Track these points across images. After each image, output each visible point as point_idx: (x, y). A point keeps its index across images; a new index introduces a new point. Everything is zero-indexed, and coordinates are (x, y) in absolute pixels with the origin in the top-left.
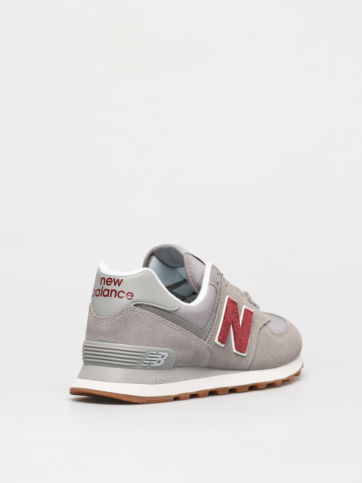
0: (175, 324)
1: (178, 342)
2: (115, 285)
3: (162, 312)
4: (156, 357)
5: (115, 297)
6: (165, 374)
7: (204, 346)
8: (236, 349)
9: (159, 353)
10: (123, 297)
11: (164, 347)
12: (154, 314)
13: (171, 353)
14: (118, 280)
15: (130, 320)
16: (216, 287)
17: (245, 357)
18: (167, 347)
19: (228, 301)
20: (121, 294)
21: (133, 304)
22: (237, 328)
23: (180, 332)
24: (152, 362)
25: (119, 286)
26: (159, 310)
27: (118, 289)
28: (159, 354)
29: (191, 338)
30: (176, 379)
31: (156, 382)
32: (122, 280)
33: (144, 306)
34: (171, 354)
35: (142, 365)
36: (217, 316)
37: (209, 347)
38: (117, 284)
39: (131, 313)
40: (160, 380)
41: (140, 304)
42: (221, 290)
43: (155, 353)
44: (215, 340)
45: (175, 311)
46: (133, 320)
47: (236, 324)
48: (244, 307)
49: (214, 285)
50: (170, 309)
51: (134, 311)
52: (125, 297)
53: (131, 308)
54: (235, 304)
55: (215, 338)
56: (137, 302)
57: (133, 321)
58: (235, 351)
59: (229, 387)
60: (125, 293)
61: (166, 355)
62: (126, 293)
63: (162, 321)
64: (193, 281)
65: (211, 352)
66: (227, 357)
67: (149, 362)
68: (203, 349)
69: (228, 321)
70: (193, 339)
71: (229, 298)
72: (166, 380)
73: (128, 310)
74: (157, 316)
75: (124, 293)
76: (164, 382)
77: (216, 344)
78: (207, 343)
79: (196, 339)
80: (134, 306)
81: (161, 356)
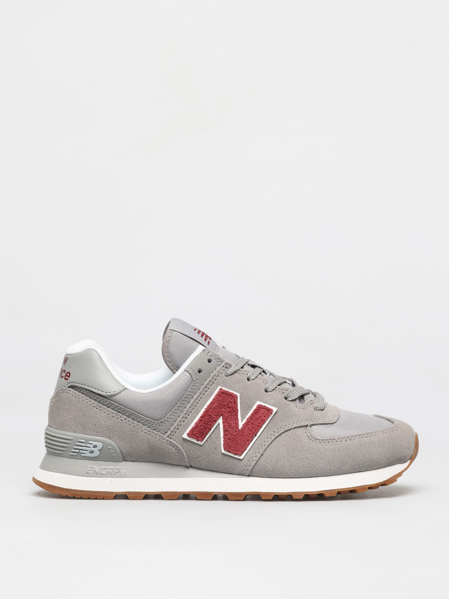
1: (118, 432)
3: (98, 396)
4: (85, 445)
7: (162, 440)
8: (225, 449)
9: (90, 442)
11: (96, 436)
12: (89, 398)
13: (108, 443)
16: (193, 375)
17: (242, 460)
18: (102, 437)
21: (69, 385)
23: (122, 421)
24: (81, 451)
25: (65, 364)
26: (94, 394)
27: (63, 368)
28: (89, 443)
29: (139, 429)
30: (123, 474)
31: (87, 474)
33: (80, 389)
35: (71, 453)
37: (171, 443)
40: (95, 473)
41: (75, 386)
43: (83, 441)
44: (182, 435)
45: (112, 396)
46: (65, 403)
48: (258, 403)
49: (191, 372)
50: (106, 394)
51: (67, 393)
54: (232, 397)
55: (183, 433)
56: (72, 383)
58: (223, 451)
59: (213, 492)
61: (100, 446)
62: (66, 372)
63: (97, 407)
65: (178, 449)
67: (78, 451)
70: (142, 431)
71: (220, 389)
72: (106, 473)
74: (92, 400)
77: (184, 439)
78: (167, 437)
79: (147, 431)
80: (69, 387)
81: (92, 446)
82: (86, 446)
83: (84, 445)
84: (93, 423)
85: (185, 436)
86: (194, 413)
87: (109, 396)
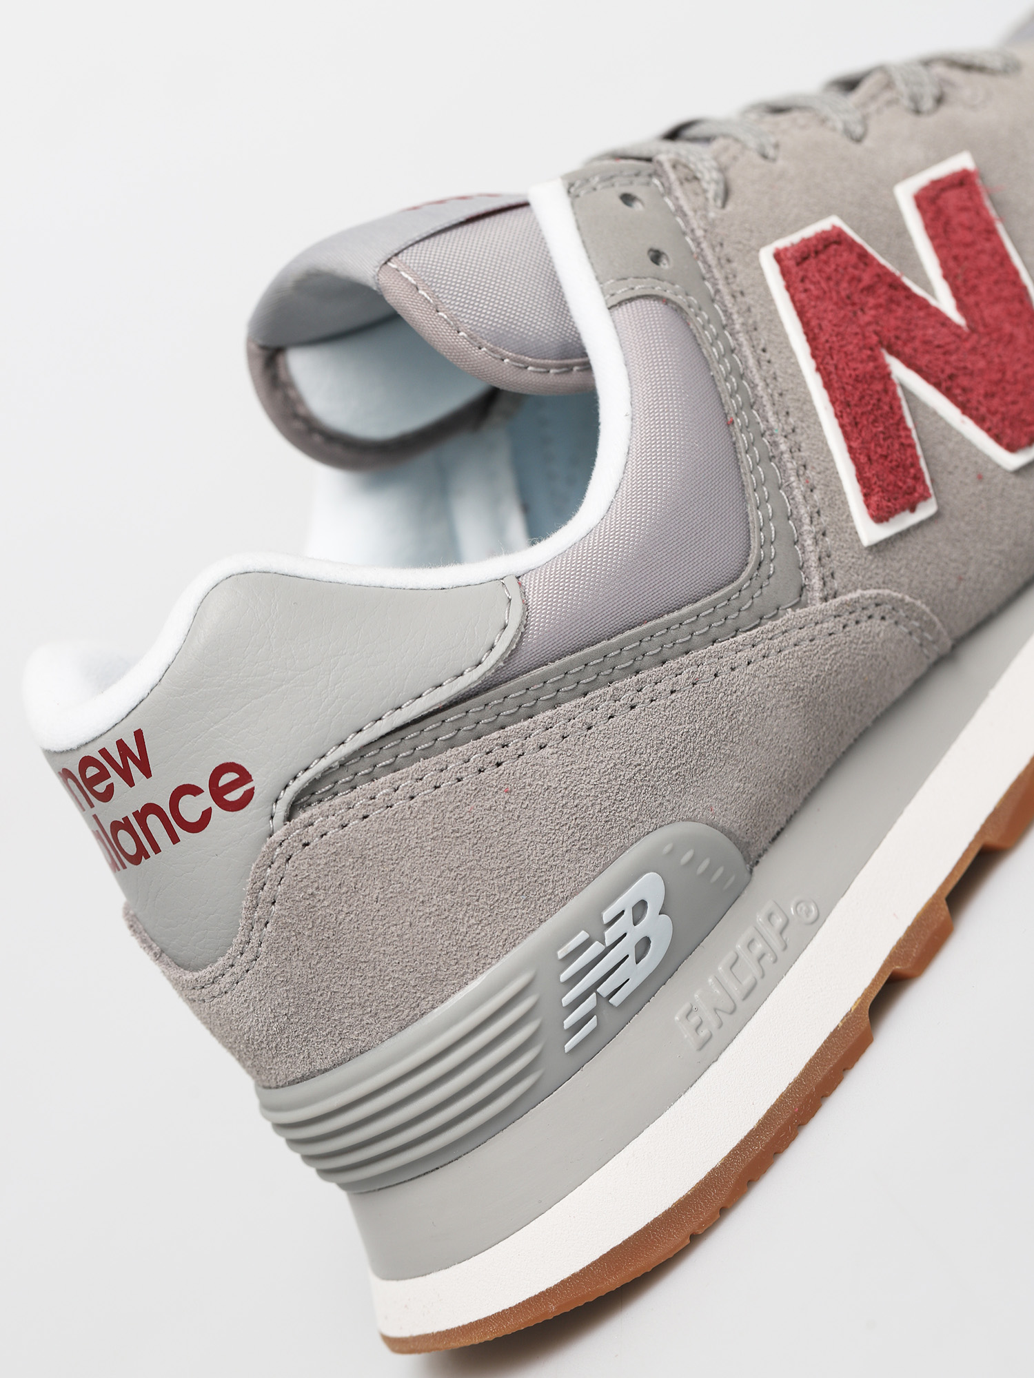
0: (574, 703)
1: (661, 765)
2: (131, 783)
3: (453, 715)
4: (602, 948)
5: (175, 839)
6: (729, 957)
7: (821, 631)
8: (1012, 448)
9: (607, 916)
10: (207, 815)
11: (606, 866)
12: (422, 763)
13: (667, 849)
14: (121, 744)
15: (326, 903)
16: (658, 290)
18: (623, 849)
19: (785, 273)
20: (191, 808)
21: (281, 810)
22: (939, 347)
23: (632, 707)
24: (604, 989)
25: (147, 773)
26: (431, 724)
27: (156, 790)
28: (606, 921)
29: (716, 675)
30: (808, 912)
32: (139, 735)
33: (343, 772)
34: (671, 852)
35: (568, 1046)
36: (772, 419)
37: (852, 607)
38: (135, 771)
39: (306, 866)
40: (724, 1017)
41: (314, 783)
42: (705, 262)
43: (582, 936)
44: (859, 540)
45: (512, 653)
46: (344, 889)
47: (913, 338)
48: (905, 194)
49: (639, 289)
50: (481, 670)
51: (310, 846)
52: (217, 811)
53: (285, 844)
54: (834, 247)
55: (853, 528)
56: (287, 786)
57: (344, 898)
58: (1011, 461)
60: (203, 791)
61: (650, 887)
62: (204, 784)
63: (491, 757)
64: (523, 362)
65: (889, 607)
66: (996, 529)
67: (591, 1001)
68: (832, 646)
69: (857, 380)
70: (733, 669)
71: (778, 256)
72: (758, 974)
73: (275, 865)
74: (443, 756)
75: (195, 790)
76: (755, 994)
77: (878, 548)
78: (825, 599)
79: (748, 653)
80: (289, 818)
81: (626, 921)
82: (608, 943)
83: (595, 949)
84: (545, 830)
85: (870, 532)
86: (804, 425)
87: (502, 664)
